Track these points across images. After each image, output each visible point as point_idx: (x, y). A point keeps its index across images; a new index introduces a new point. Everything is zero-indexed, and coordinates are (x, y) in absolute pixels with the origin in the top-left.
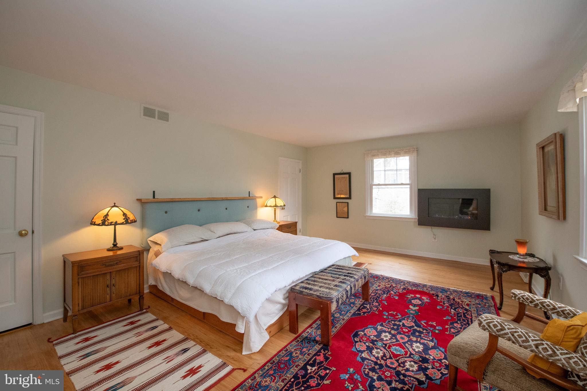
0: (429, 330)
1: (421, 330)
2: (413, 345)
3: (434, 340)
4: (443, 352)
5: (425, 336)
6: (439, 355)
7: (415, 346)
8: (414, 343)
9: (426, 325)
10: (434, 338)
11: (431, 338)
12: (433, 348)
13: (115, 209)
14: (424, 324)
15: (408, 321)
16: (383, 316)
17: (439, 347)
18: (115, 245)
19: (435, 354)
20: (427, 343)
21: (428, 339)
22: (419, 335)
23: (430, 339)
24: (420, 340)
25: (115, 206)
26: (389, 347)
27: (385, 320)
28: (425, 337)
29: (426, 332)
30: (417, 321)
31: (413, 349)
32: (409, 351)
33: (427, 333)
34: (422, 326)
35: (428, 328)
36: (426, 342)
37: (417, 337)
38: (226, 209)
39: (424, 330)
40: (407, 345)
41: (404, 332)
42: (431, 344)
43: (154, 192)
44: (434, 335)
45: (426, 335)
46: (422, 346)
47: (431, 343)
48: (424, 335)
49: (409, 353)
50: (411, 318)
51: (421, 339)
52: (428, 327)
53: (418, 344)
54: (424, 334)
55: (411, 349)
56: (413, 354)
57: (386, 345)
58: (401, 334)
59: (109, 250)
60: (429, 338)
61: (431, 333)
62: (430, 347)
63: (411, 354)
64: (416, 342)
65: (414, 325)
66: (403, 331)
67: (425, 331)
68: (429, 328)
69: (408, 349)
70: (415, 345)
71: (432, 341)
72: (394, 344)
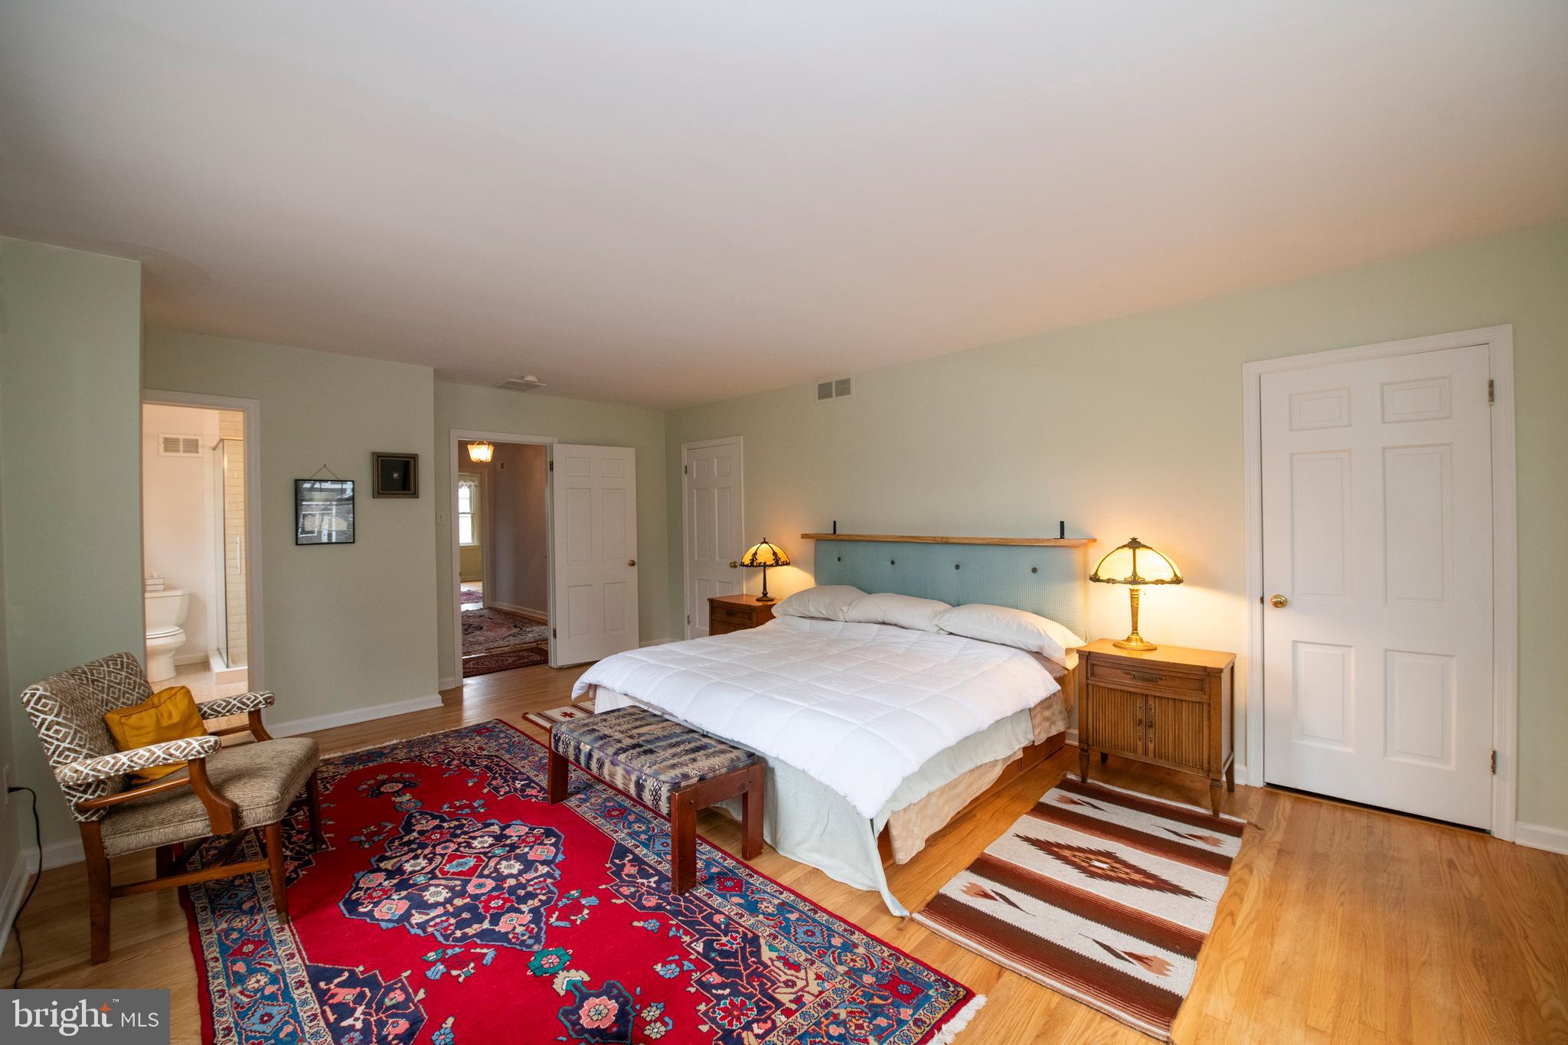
0: (453, 947)
1: (470, 931)
2: (447, 890)
3: (419, 932)
4: (382, 920)
5: (445, 924)
6: (384, 910)
7: (442, 891)
8: (450, 894)
9: (472, 951)
10: (422, 935)
11: (430, 930)
12: (407, 915)
13: (765, 545)
14: (478, 950)
15: (520, 925)
16: (579, 891)
17: (396, 925)
18: (765, 594)
19: (394, 907)
20: (428, 914)
21: (432, 923)
22: (460, 916)
23: (431, 926)
24: (445, 908)
25: (765, 542)
26: (479, 860)
27: (563, 887)
28: (442, 921)
29: (453, 933)
30: (505, 944)
31: (440, 885)
32: (443, 879)
33: (449, 932)
34: (478, 941)
35: (460, 947)
36: (432, 914)
37: (459, 911)
38: (957, 567)
39: (462, 933)
40: (458, 883)
41: (491, 898)
42: (417, 918)
43: (835, 522)
44: (431, 943)
45: (446, 929)
46: (430, 902)
47: (421, 920)
48: (450, 925)
49: (440, 876)
50: (525, 938)
51: (446, 913)
52: (463, 949)
53: (441, 899)
54: (452, 927)
55: (443, 882)
56: (430, 879)
57: (490, 858)
58: (493, 890)
59: (758, 600)
60: (435, 926)
61: (440, 942)
62: (414, 912)
63: (435, 877)
64: (449, 901)
65: (497, 929)
66: (498, 897)
67: (458, 934)
68: (457, 950)
69: (447, 879)
70: (445, 894)
71: (422, 926)
72: (481, 868)
